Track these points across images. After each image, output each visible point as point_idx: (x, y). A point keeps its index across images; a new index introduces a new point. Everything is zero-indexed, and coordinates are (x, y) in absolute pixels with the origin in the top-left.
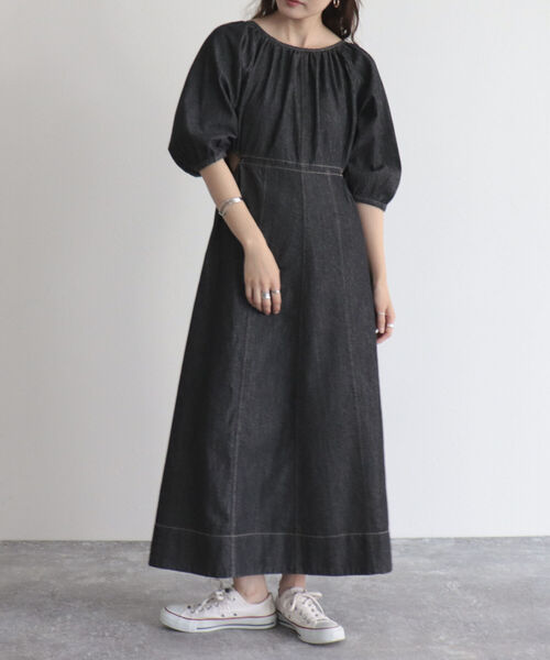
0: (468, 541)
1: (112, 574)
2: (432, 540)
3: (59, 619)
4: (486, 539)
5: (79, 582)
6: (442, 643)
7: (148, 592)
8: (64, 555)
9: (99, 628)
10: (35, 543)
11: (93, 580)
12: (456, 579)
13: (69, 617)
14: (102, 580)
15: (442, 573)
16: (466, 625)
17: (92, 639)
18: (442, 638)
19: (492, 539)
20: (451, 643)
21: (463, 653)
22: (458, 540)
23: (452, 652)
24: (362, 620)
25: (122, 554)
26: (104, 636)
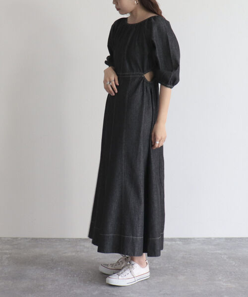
0: (231, 239)
1: (78, 252)
2: (216, 238)
3: (55, 269)
4: (238, 238)
5: (64, 255)
6: (220, 280)
7: (93, 259)
8: (57, 244)
9: (72, 273)
10: (45, 239)
11: (69, 254)
12: (225, 254)
13: (59, 269)
14: (74, 254)
15: (220, 252)
16: (231, 273)
17: (69, 277)
18: (220, 278)
19: (241, 238)
20: (224, 280)
21: (230, 284)
22: (226, 239)
23: (224, 284)
24: (185, 271)
25: (82, 244)
26: (74, 276)
